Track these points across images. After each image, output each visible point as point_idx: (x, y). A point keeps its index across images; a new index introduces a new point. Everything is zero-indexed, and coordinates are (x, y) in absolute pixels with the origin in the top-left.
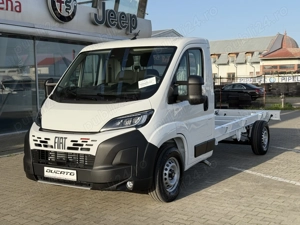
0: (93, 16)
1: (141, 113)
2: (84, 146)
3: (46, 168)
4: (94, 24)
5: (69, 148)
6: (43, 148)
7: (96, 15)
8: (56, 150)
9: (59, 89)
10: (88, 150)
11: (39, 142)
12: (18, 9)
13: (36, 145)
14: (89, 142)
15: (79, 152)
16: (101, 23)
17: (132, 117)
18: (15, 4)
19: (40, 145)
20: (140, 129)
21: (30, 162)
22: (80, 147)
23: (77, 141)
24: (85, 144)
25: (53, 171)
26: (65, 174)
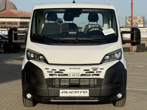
2: (95, 73)
3: (61, 91)
5: (82, 75)
6: (58, 77)
10: (98, 75)
11: (53, 73)
13: (50, 75)
14: (99, 70)
15: (91, 77)
22: (91, 74)
23: (89, 70)
24: (95, 71)
25: (68, 92)
26: (80, 92)
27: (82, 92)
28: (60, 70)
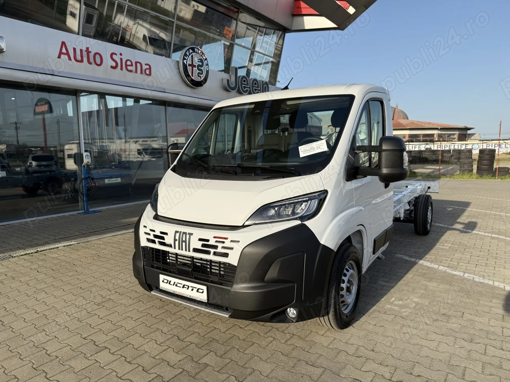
0: (225, 82)
1: (309, 197)
2: (220, 250)
3: (162, 277)
4: (227, 90)
5: (195, 250)
6: (157, 246)
7: (228, 80)
8: (177, 251)
9: (185, 157)
10: (226, 255)
11: (152, 237)
12: (148, 72)
13: (149, 240)
14: (228, 244)
15: (211, 257)
16: (233, 89)
17: (294, 202)
18: (145, 67)
19: (154, 242)
20: (308, 223)
21: (141, 264)
22: (212, 251)
23: (208, 241)
24: (220, 245)
25: (172, 283)
26: (190, 288)
27: (195, 290)
28: (162, 233)
